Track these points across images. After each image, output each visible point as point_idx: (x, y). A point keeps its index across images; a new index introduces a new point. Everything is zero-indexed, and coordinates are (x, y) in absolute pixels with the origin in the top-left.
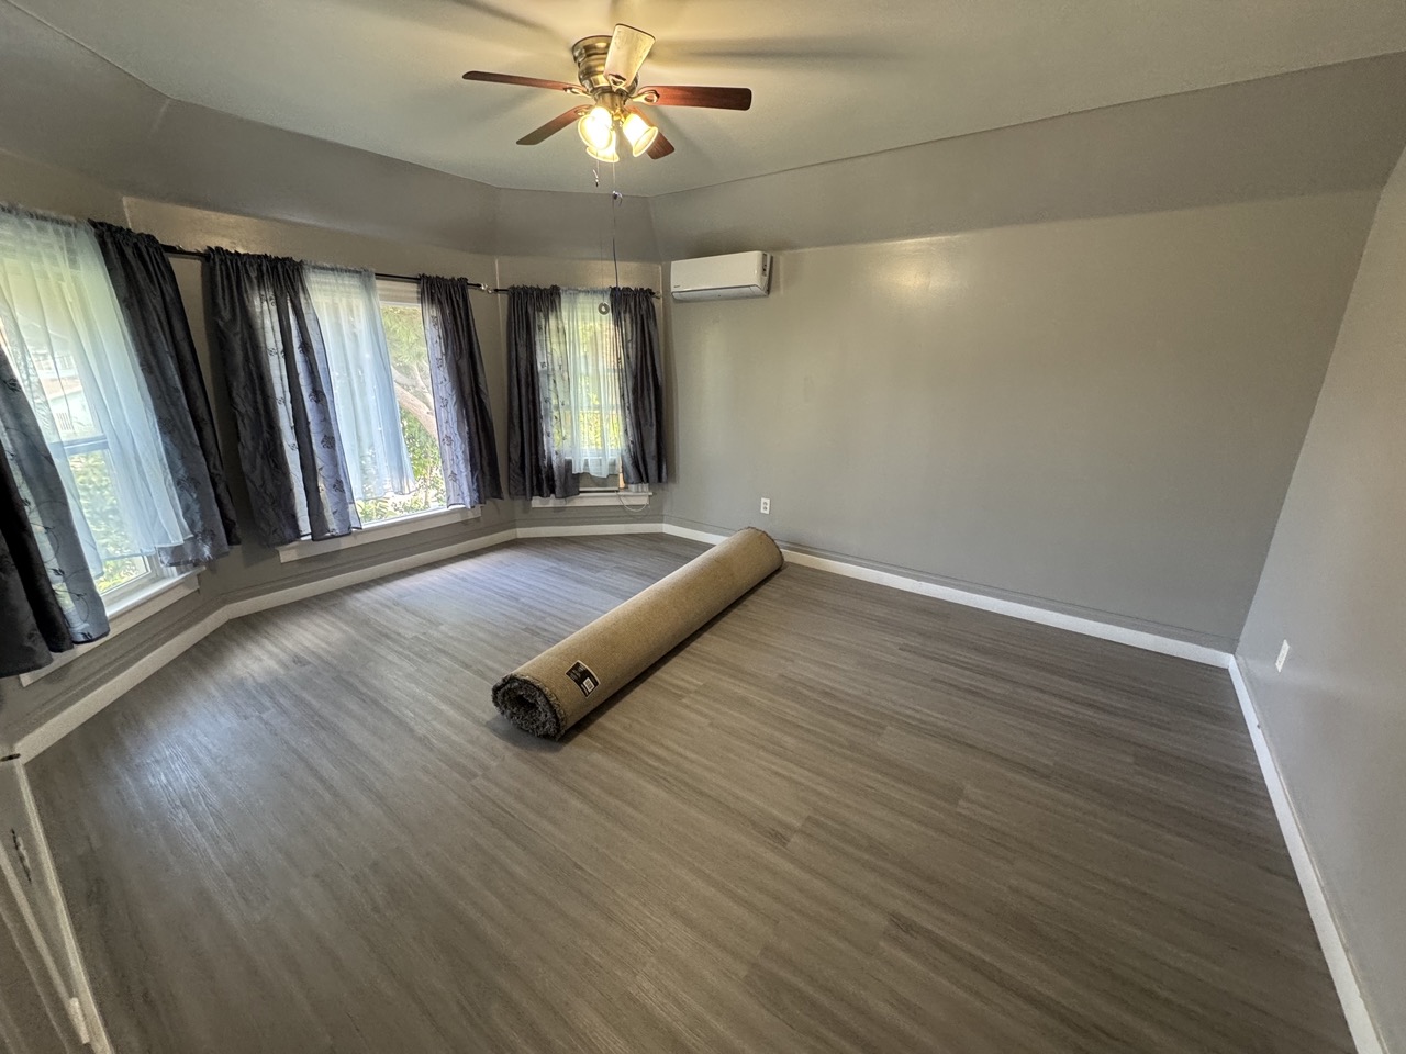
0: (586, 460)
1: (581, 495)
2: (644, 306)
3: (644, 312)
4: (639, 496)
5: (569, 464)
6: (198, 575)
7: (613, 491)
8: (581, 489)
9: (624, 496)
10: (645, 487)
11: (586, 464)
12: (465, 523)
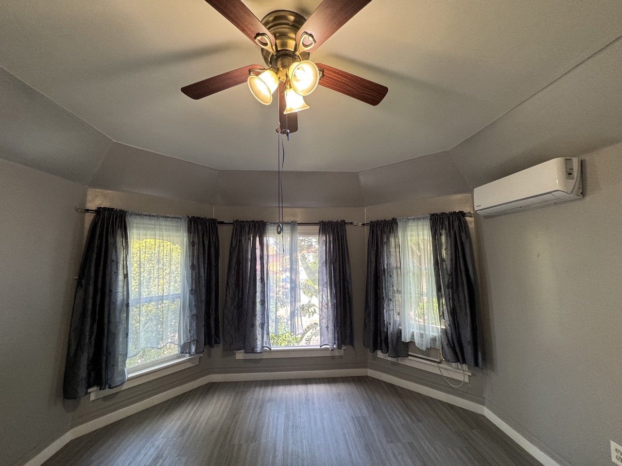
0: (413, 332)
1: (410, 357)
2: (456, 224)
3: (456, 228)
4: (460, 373)
5: (400, 332)
6: (200, 358)
7: (435, 362)
8: (410, 353)
9: (446, 369)
10: (465, 367)
11: (413, 335)
12: (333, 357)
